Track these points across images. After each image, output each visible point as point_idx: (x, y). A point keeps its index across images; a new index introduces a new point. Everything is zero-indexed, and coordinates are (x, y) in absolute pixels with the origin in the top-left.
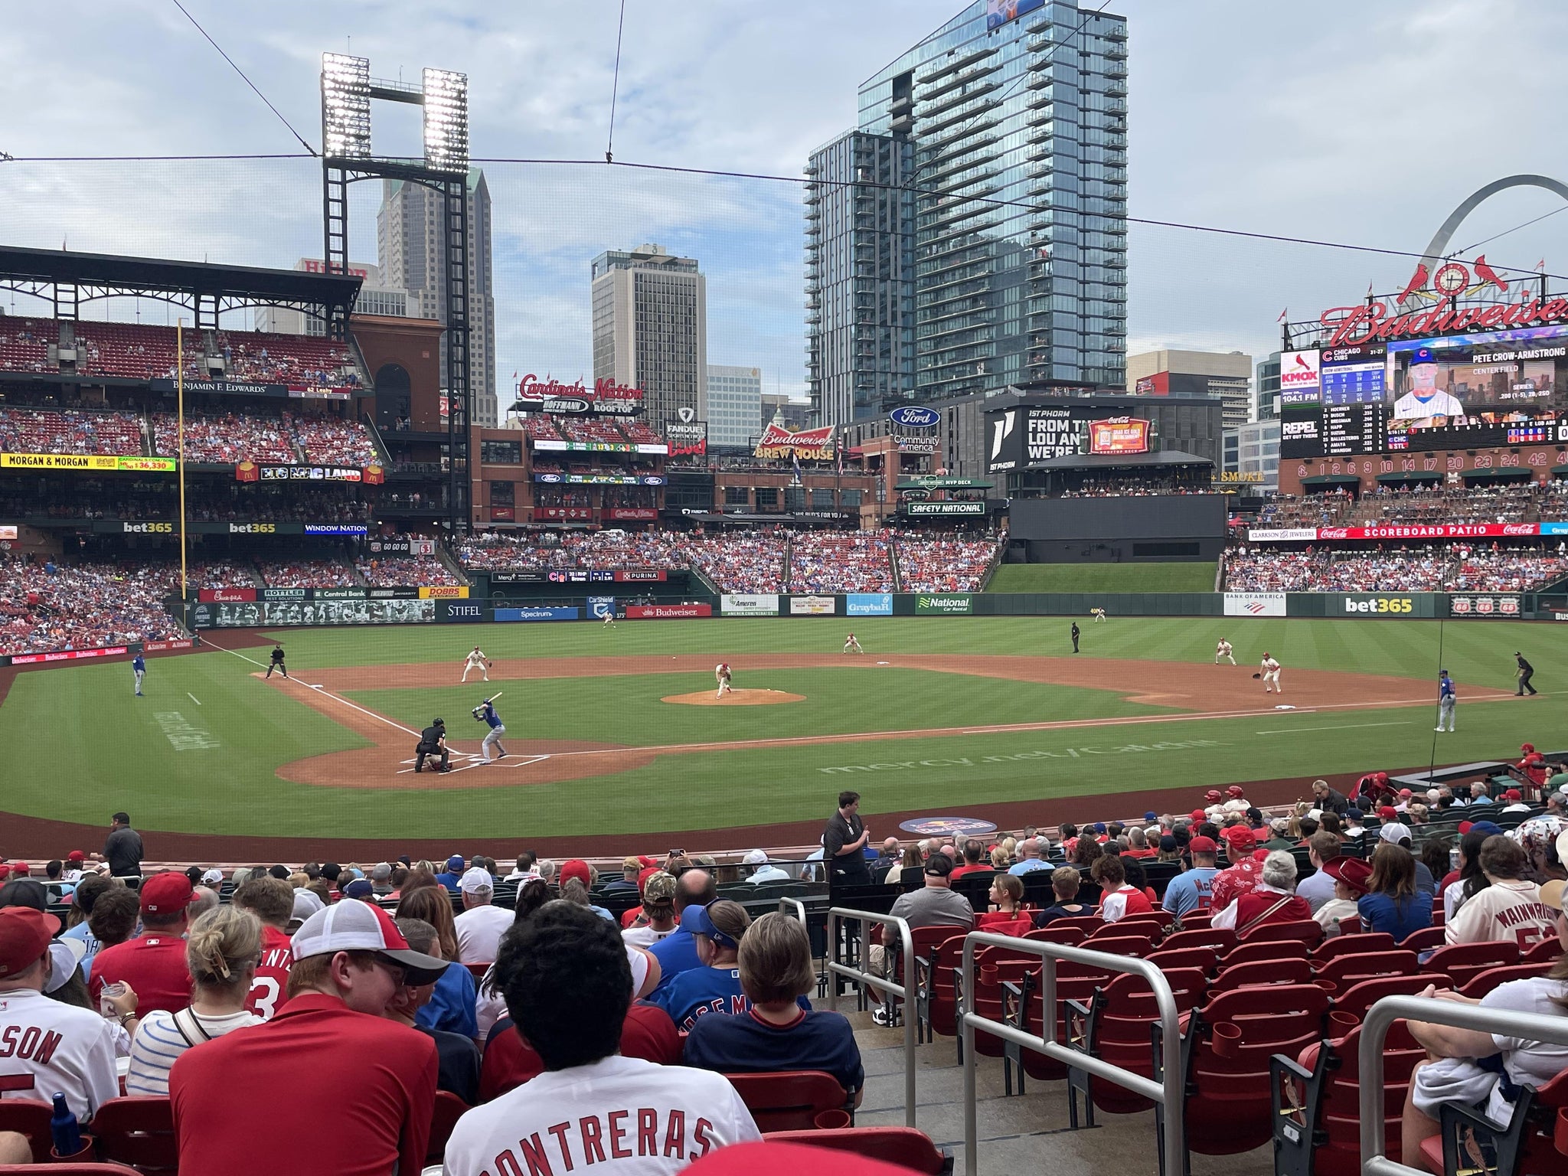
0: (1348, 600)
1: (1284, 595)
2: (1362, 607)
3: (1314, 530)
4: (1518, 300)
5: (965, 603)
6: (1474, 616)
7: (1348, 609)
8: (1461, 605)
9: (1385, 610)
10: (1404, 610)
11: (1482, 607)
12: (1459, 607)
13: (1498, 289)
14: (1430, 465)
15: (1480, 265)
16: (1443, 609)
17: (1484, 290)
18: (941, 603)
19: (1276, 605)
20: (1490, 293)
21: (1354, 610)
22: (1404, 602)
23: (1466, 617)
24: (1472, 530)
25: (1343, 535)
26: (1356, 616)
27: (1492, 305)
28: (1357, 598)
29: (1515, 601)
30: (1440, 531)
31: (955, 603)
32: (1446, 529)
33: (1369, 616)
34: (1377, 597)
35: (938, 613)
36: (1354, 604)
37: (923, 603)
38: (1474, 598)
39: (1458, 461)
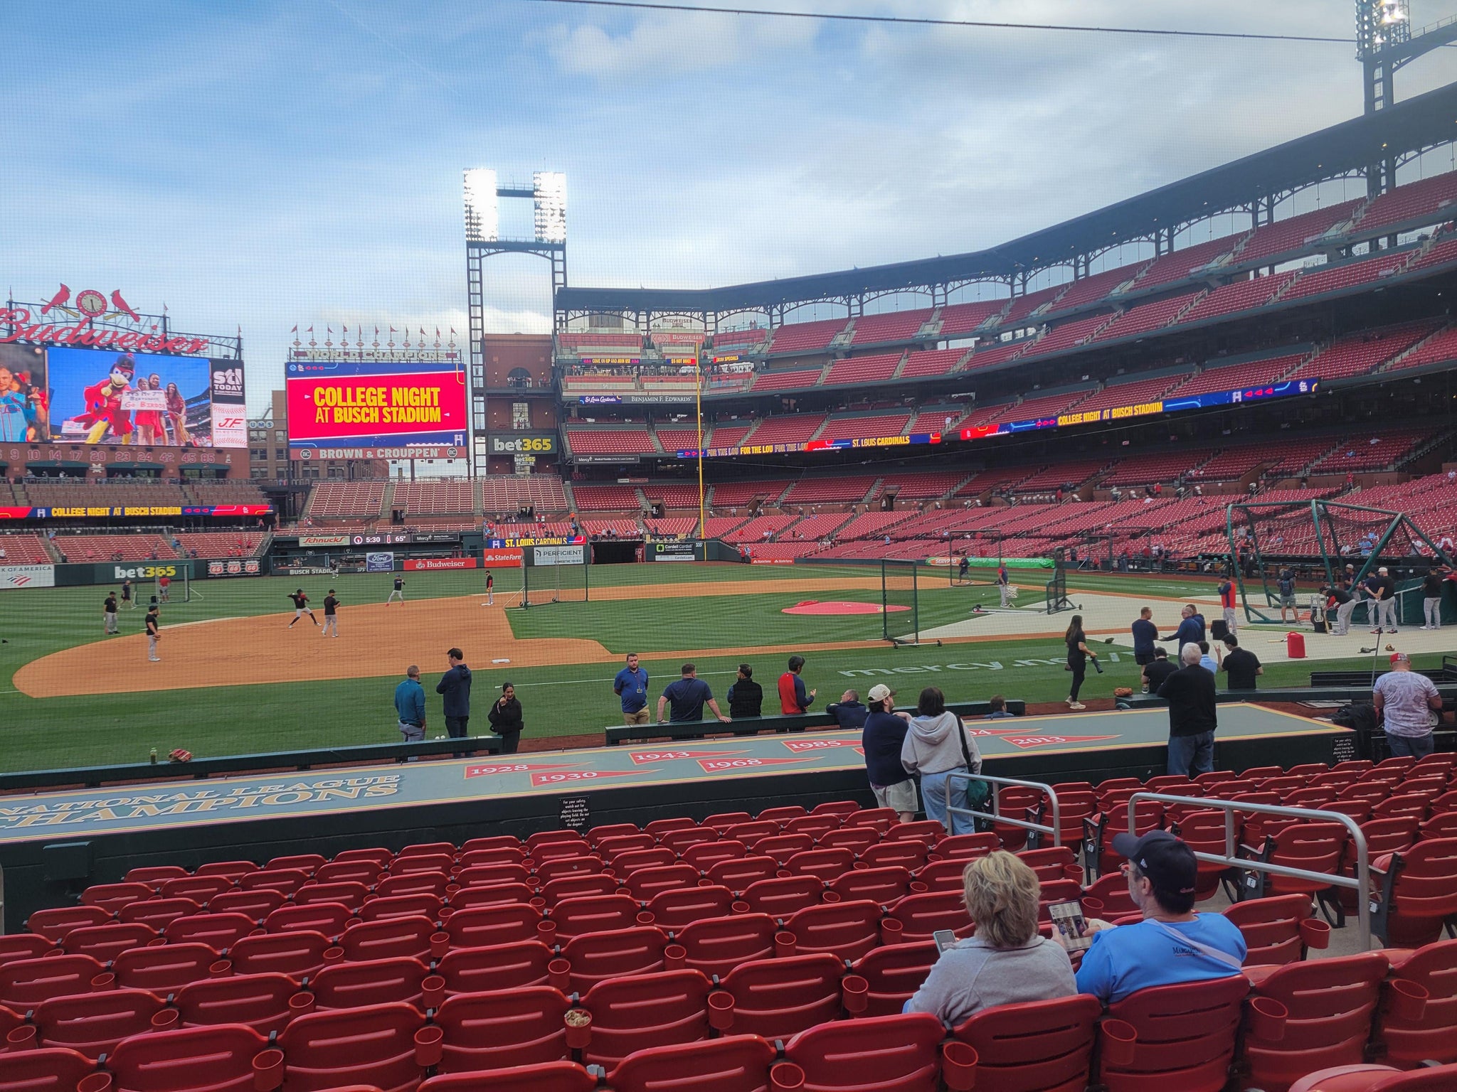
0: (117, 569)
1: (52, 566)
2: (131, 574)
4: (147, 331)
6: (226, 576)
7: (117, 576)
8: (216, 568)
9: (152, 575)
10: (168, 575)
11: (232, 569)
12: (214, 570)
13: (131, 319)
14: (76, 458)
15: (116, 296)
16: (201, 572)
17: (119, 318)
19: (44, 576)
20: (124, 321)
21: (123, 576)
22: (168, 569)
23: (221, 577)
27: (125, 331)
28: (126, 567)
29: (257, 563)
34: (143, 565)
36: (123, 571)
38: (225, 562)
39: (101, 455)
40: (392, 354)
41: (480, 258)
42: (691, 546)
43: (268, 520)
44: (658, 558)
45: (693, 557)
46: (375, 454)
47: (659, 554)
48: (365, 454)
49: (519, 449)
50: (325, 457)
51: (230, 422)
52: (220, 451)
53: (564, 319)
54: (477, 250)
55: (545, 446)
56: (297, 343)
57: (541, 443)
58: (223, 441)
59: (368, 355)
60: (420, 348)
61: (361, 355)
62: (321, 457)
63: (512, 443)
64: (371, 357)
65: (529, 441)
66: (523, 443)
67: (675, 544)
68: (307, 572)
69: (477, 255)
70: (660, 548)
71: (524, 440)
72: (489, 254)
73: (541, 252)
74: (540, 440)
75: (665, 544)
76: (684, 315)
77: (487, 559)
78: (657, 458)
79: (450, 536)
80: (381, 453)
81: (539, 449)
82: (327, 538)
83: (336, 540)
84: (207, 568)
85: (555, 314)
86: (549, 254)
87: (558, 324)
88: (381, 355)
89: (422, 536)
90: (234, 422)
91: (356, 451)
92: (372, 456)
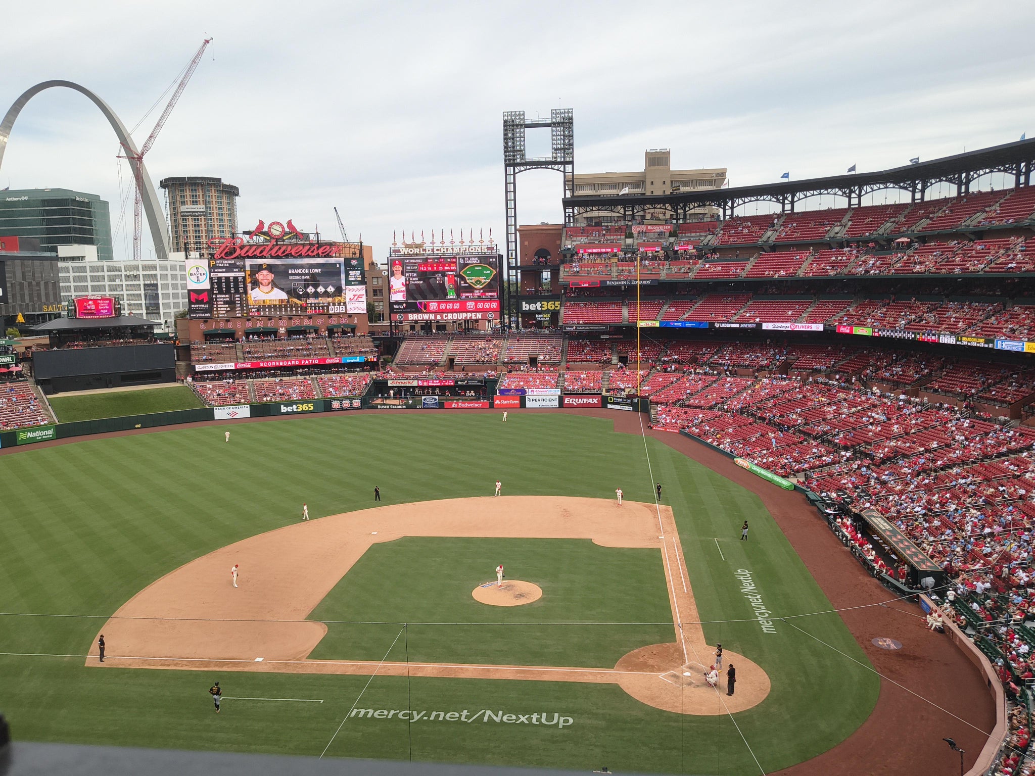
0: (282, 406)
1: (248, 406)
2: (289, 409)
3: (233, 364)
5: (51, 432)
6: (342, 409)
7: (282, 411)
8: (336, 404)
9: (301, 410)
10: (310, 409)
11: (345, 405)
12: (335, 406)
14: (271, 325)
15: (289, 223)
16: (328, 407)
18: (35, 435)
19: (244, 412)
21: (285, 411)
22: (310, 405)
23: (338, 410)
24: (312, 362)
25: (249, 366)
26: (287, 413)
28: (286, 405)
29: (360, 400)
30: (297, 363)
31: (44, 433)
32: (300, 361)
33: (293, 413)
34: (296, 404)
35: (33, 441)
36: (285, 408)
37: (22, 436)
38: (341, 401)
39: (284, 322)
40: (453, 249)
41: (514, 174)
42: (630, 400)
43: (373, 366)
44: (609, 406)
45: (631, 408)
46: (442, 317)
47: (610, 403)
48: (436, 317)
49: (539, 308)
50: (412, 319)
51: (356, 297)
52: (350, 316)
53: (571, 215)
54: (512, 168)
55: (557, 307)
56: (395, 244)
57: (554, 304)
58: (352, 309)
59: (437, 250)
60: (470, 244)
61: (433, 250)
62: (410, 319)
63: (534, 305)
64: (439, 252)
65: (545, 303)
66: (542, 305)
67: (620, 398)
68: (388, 407)
69: (512, 173)
70: (611, 399)
71: (542, 303)
72: (520, 171)
73: (556, 167)
74: (553, 302)
75: (614, 397)
76: (660, 208)
77: (496, 403)
78: (623, 327)
79: (479, 382)
80: (446, 316)
81: (553, 308)
82: (404, 381)
83: (409, 383)
84: (331, 405)
85: (565, 213)
86: (562, 169)
87: (567, 218)
88: (445, 250)
89: (461, 381)
90: (358, 297)
91: (431, 315)
92: (440, 318)
